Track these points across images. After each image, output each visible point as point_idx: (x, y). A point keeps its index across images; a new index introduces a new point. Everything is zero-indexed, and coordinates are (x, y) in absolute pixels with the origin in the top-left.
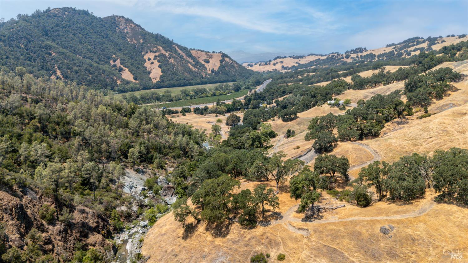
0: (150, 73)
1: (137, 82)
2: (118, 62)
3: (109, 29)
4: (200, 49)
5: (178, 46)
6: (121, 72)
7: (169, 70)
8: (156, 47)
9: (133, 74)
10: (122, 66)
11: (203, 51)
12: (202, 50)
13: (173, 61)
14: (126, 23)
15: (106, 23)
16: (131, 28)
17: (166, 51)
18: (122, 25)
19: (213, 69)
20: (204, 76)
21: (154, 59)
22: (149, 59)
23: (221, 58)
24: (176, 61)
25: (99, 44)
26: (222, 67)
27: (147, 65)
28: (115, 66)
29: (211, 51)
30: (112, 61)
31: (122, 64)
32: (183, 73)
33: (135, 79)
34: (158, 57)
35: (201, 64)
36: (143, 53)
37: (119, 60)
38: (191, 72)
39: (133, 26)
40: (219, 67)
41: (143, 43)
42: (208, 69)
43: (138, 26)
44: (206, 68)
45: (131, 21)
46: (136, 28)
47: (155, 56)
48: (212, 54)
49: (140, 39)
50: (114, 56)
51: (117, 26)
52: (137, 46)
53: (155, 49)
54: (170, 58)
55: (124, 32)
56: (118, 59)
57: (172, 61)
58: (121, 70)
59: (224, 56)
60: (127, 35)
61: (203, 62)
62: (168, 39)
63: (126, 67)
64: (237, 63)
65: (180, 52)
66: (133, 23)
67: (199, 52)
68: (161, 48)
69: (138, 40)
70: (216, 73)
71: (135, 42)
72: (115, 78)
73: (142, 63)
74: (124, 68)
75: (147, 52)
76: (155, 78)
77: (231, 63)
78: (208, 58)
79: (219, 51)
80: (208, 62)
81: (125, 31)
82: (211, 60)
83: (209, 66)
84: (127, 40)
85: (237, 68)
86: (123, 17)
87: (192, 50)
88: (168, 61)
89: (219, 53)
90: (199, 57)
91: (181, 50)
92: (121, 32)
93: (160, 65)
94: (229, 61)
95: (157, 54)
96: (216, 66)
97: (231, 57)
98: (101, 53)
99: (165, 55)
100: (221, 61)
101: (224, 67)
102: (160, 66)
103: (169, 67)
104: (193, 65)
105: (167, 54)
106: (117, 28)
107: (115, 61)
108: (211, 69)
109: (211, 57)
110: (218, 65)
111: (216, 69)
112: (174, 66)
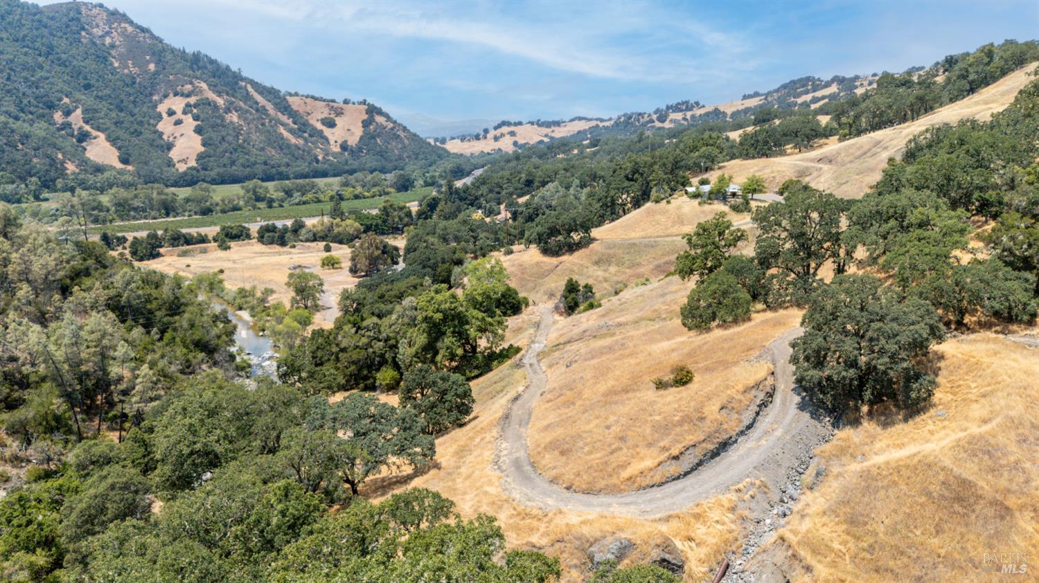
0: (170, 147)
1: (130, 168)
2: (77, 118)
3: (59, 34)
4: (310, 94)
5: (255, 85)
6: (84, 144)
7: (223, 139)
8: (191, 83)
9: (119, 149)
10: (87, 128)
11: (321, 100)
12: (317, 95)
13: (235, 119)
14: (109, 22)
15: (52, 19)
16: (124, 33)
17: (219, 94)
18: (97, 26)
19: (346, 141)
20: (320, 158)
21: (185, 113)
22: (171, 113)
23: (365, 117)
24: (245, 119)
25: (25, 67)
26: (369, 137)
27: (165, 127)
28: (67, 125)
29: (340, 99)
30: (60, 113)
31: (86, 122)
32: (262, 149)
33: (124, 161)
34: (196, 106)
35: (314, 129)
36: (155, 98)
37: (79, 111)
38: (283, 146)
39: (130, 29)
40: (361, 138)
41: (156, 73)
42: (332, 142)
43: (143, 30)
44: (327, 140)
45: (124, 18)
46: (136, 36)
47: (188, 105)
48: (341, 105)
49: (148, 62)
50: (66, 100)
51: (83, 29)
52: (138, 80)
53: (189, 87)
54: (228, 110)
55: (104, 45)
56: (76, 108)
57: (233, 117)
58: (83, 137)
59: (373, 111)
60: (113, 52)
61: (319, 126)
62: (228, 68)
63: (98, 129)
64: (405, 129)
65: (259, 98)
66: (131, 23)
67: (309, 100)
68: (204, 86)
69: (142, 66)
70: (352, 151)
71: (135, 70)
72: (60, 156)
73: (152, 121)
74: (94, 133)
75: (166, 96)
76: (184, 161)
77: (392, 129)
78: (332, 116)
79: (361, 99)
80: (331, 124)
81: (108, 40)
82: (338, 120)
83: (335, 136)
84: (112, 64)
85: (406, 142)
86: (101, 6)
87: (290, 95)
88: (223, 119)
89: (360, 103)
90: (309, 114)
91: (261, 93)
92: (94, 44)
93: (197, 127)
94: (385, 124)
95: (193, 100)
96: (353, 134)
97: (391, 115)
98: (29, 92)
99: (215, 103)
100: (366, 124)
101: (373, 137)
102: (198, 131)
103: (224, 133)
104: (291, 131)
105: (220, 101)
106: (83, 33)
107: (67, 113)
108: (340, 142)
109: (339, 113)
110: (358, 132)
111: (353, 141)
112: (237, 131)
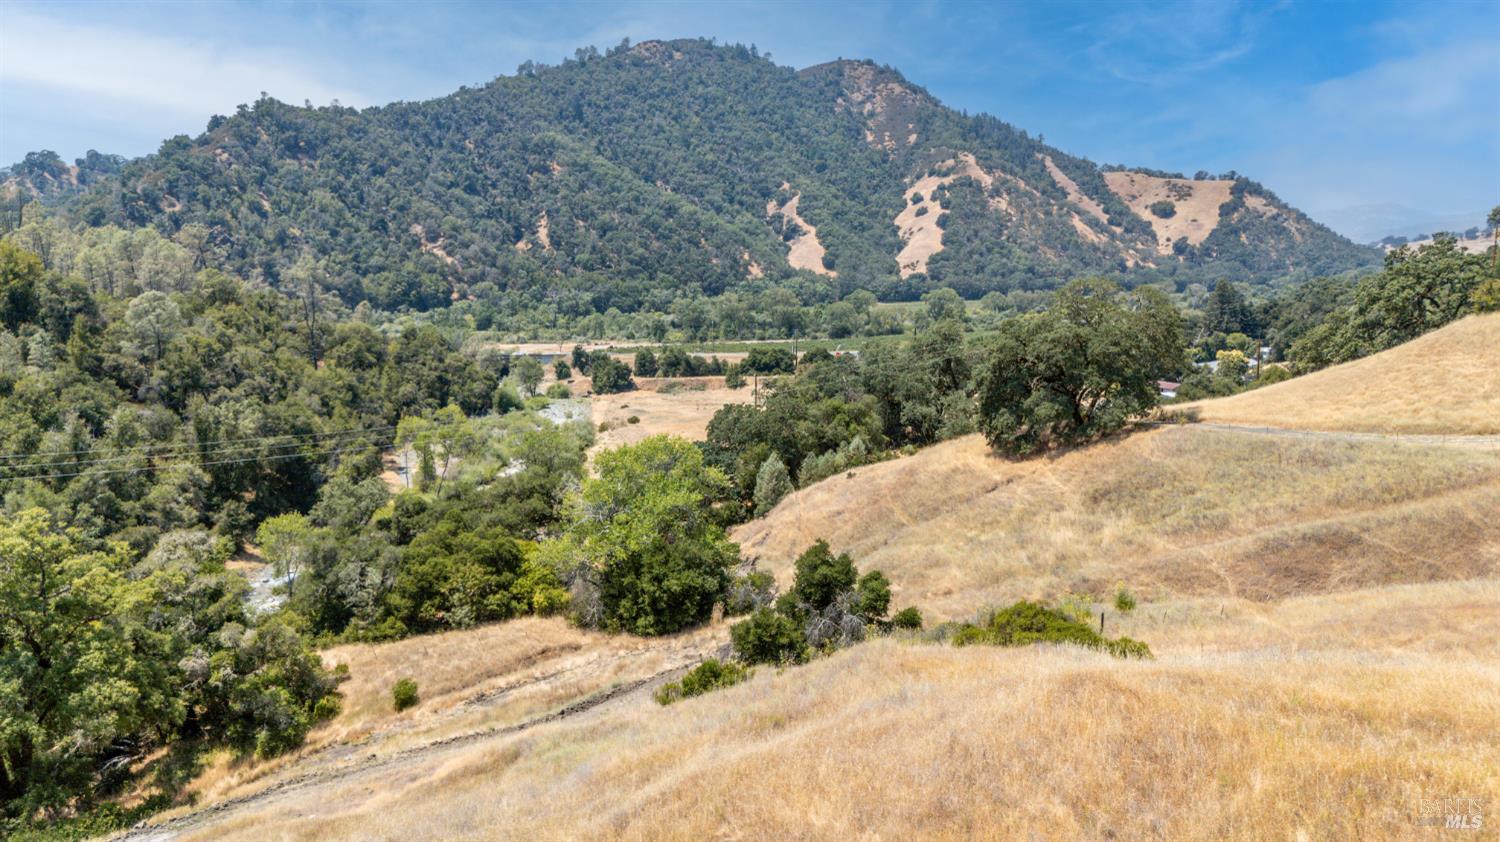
0: (900, 246)
1: (833, 274)
2: (790, 210)
3: (808, 103)
4: (1143, 166)
5: (1056, 155)
6: (789, 243)
7: (976, 233)
8: (955, 156)
9: (827, 247)
10: (799, 221)
11: (1163, 175)
12: (1154, 168)
13: (1003, 205)
14: (874, 83)
15: (806, 84)
16: (890, 99)
17: (989, 170)
18: (859, 90)
19: (1185, 239)
20: (1130, 264)
21: (934, 199)
22: (917, 199)
23: (1227, 198)
24: (1018, 206)
25: (750, 146)
26: (1225, 233)
27: (905, 220)
28: (779, 217)
29: (1190, 173)
30: (774, 202)
31: (799, 214)
32: (1034, 249)
33: (829, 264)
34: (951, 187)
35: (1137, 220)
36: (907, 180)
37: (795, 201)
38: (1067, 242)
39: (898, 89)
40: (1213, 233)
41: (917, 145)
42: (1162, 241)
43: (915, 90)
44: (1154, 237)
45: (896, 77)
46: (904, 98)
47: (941, 188)
48: (1192, 182)
49: (910, 132)
50: (786, 186)
51: (841, 94)
52: (892, 157)
53: (950, 162)
54: (996, 193)
55: (861, 113)
56: (794, 195)
57: (1002, 204)
58: (793, 232)
59: (1243, 188)
60: (870, 123)
61: (1146, 215)
62: (1023, 135)
63: (811, 222)
64: (1301, 217)
65: (1059, 177)
66: (902, 82)
67: (1138, 178)
68: (971, 159)
69: (900, 139)
70: (1193, 254)
71: (889, 144)
72: (746, 256)
73: (890, 212)
74: (806, 227)
75: (919, 177)
76: (912, 266)
77: (1274, 218)
78: (1172, 199)
79: (1226, 172)
80: (1165, 212)
81: (868, 107)
82: (1181, 208)
83: (1166, 231)
84: (865, 137)
85: (1298, 238)
86: (869, 63)
87: (1111, 169)
88: (984, 205)
89: (1223, 178)
90: (1134, 197)
91: (1064, 169)
92: (849, 113)
93: (943, 215)
94: (1261, 209)
95: (947, 181)
96: (1200, 227)
97: (1278, 194)
98: (746, 175)
99: (979, 182)
100: (1226, 210)
101: (1235, 232)
102: (942, 222)
103: (978, 226)
104: (1094, 223)
105: (987, 180)
106: (840, 100)
107: (782, 203)
108: (1173, 240)
109: (1185, 194)
110: (1210, 222)
111: (1197, 238)
112: (1001, 222)
